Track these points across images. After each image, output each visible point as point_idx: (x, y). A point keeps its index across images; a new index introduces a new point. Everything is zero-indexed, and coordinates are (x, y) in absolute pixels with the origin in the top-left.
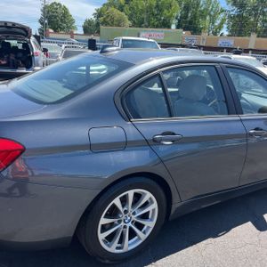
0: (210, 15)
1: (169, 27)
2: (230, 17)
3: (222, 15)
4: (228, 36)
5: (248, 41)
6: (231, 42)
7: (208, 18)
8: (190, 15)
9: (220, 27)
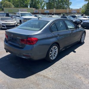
0: (40, 3)
1: (28, 7)
2: (46, 3)
3: (44, 3)
4: (47, 9)
5: (53, 11)
6: (48, 11)
7: (39, 4)
8: (33, 3)
9: (44, 6)
